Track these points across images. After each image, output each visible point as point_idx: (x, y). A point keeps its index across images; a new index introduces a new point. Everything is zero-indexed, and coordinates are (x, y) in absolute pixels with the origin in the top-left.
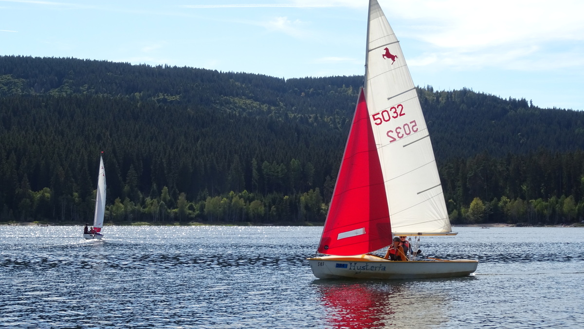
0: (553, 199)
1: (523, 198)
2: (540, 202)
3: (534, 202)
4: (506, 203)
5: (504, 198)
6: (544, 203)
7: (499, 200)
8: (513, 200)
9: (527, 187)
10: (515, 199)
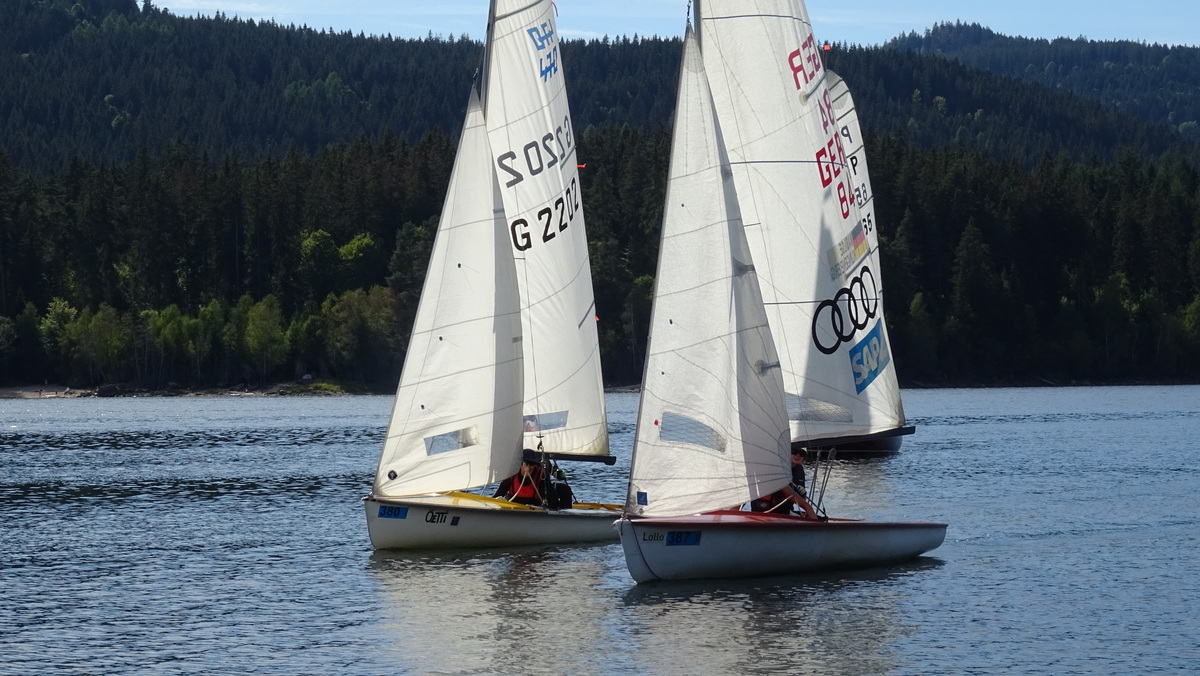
0: (212, 307)
1: (120, 304)
2: (172, 316)
3: (154, 317)
4: (63, 318)
5: (58, 305)
6: (186, 320)
7: (43, 311)
8: (86, 310)
9: (134, 268)
10: (95, 310)
